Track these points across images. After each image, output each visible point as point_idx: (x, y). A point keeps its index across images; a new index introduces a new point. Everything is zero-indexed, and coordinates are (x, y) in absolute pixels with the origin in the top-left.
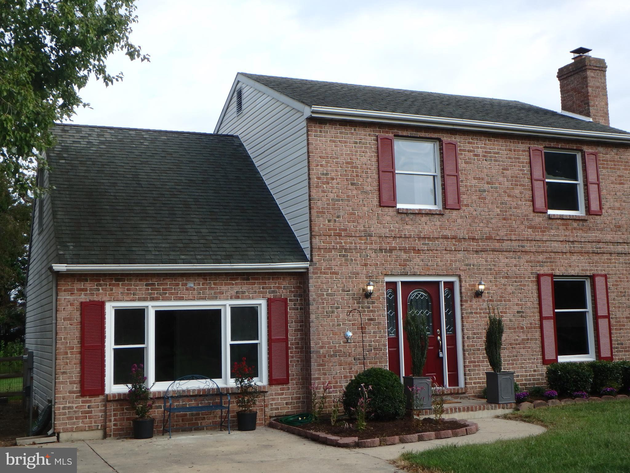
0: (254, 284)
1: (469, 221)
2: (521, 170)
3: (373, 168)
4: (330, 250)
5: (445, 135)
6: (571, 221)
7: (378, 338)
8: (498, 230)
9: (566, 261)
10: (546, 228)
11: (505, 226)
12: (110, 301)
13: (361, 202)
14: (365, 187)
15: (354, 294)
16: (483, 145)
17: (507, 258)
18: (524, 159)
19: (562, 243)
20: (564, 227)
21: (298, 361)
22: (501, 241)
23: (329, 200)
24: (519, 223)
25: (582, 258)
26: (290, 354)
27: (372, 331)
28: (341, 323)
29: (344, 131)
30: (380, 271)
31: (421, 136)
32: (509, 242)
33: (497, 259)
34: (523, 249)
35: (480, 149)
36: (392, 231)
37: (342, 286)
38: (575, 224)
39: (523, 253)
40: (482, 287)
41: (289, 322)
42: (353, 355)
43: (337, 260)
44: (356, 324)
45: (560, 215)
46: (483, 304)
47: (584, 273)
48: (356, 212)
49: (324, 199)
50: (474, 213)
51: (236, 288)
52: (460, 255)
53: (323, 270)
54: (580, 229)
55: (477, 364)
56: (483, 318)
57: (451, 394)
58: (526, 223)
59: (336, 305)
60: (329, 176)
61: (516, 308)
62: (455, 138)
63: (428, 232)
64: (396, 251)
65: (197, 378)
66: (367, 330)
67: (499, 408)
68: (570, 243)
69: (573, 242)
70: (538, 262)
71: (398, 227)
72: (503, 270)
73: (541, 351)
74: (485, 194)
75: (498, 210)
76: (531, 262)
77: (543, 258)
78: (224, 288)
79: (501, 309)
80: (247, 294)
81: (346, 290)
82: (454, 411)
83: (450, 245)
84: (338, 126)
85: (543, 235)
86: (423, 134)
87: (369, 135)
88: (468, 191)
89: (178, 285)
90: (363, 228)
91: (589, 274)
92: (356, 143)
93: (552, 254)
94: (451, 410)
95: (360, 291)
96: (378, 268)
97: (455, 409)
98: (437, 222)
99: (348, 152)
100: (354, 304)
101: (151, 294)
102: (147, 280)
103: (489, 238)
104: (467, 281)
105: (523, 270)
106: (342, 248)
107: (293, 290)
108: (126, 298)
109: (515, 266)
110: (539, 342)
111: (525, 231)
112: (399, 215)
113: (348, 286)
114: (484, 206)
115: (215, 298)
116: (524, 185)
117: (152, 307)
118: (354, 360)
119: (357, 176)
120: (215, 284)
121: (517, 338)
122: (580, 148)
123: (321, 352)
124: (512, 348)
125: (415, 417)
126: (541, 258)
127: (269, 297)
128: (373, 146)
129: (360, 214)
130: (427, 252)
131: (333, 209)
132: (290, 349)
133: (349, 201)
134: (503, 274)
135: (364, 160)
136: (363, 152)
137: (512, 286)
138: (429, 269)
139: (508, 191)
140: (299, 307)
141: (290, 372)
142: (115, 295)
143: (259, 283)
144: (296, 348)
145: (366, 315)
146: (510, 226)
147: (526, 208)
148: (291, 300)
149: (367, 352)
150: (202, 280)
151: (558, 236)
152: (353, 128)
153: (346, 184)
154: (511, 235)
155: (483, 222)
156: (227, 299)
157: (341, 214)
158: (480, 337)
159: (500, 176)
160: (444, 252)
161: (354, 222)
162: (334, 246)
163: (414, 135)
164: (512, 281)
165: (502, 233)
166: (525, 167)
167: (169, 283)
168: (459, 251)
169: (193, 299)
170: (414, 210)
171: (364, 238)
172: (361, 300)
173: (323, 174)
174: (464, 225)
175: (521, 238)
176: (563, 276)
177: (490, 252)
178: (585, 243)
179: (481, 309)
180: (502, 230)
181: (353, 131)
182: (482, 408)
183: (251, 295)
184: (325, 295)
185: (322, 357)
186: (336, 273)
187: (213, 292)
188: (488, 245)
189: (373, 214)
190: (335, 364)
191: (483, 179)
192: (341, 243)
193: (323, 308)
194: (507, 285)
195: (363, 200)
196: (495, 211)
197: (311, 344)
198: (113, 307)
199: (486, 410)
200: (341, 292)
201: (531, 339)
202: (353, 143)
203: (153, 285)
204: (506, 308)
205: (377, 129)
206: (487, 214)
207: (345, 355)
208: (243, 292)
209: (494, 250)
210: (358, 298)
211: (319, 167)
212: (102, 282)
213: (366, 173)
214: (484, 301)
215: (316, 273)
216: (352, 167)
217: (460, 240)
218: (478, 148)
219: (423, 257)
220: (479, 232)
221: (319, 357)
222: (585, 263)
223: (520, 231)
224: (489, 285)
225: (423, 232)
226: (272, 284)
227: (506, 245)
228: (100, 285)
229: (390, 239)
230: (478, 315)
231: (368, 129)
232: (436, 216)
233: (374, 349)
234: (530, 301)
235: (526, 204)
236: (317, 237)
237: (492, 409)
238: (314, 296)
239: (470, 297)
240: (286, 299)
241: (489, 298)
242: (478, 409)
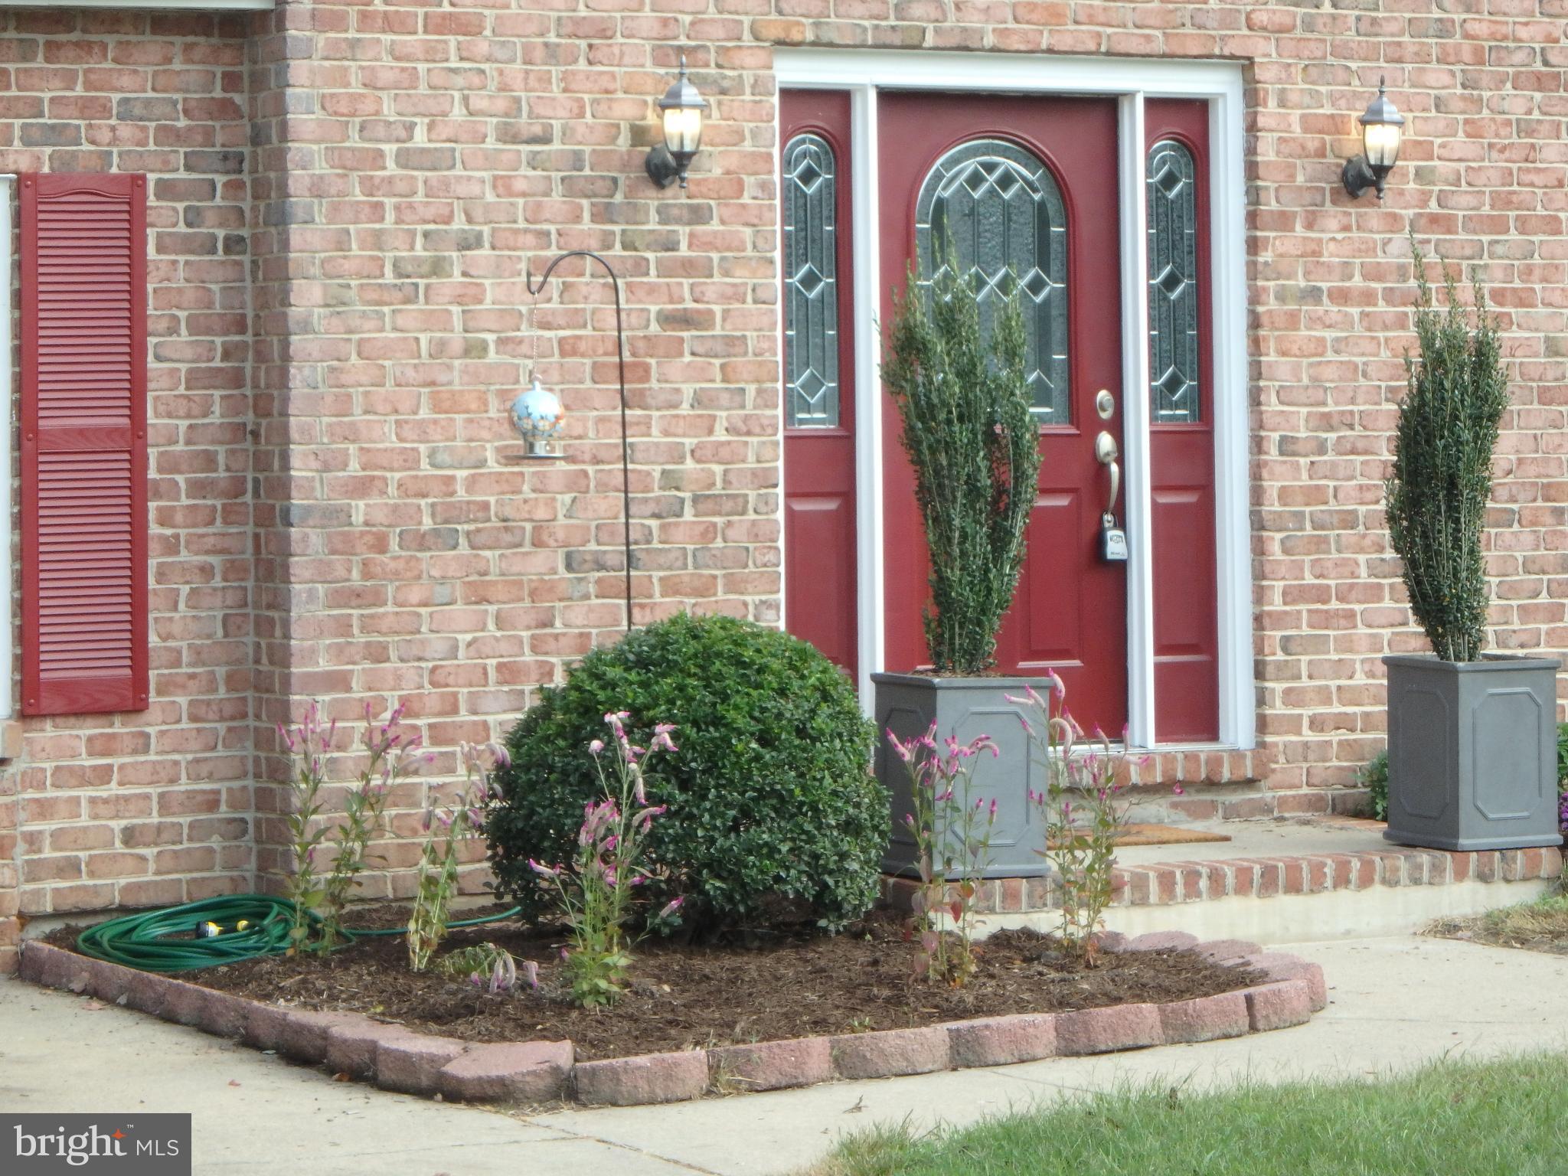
7: (720, 435)
15: (577, 161)
21: (206, 571)
26: (154, 529)
27: (688, 390)
28: (491, 338)
30: (746, 19)
37: (501, 104)
40: (1381, 141)
41: (151, 326)
42: (561, 535)
44: (583, 346)
46: (1386, 243)
55: (1334, 605)
56: (1385, 328)
57: (1166, 787)
59: (459, 224)
66: (654, 384)
67: (1460, 875)
72: (1522, 32)
79: (1498, 274)
81: (525, 133)
82: (1180, 889)
94: (1166, 880)
95: (613, 139)
96: (730, 4)
97: (1192, 876)
100: (578, 219)
104: (1293, 98)
107: (182, 123)
113: (540, 110)
118: (569, 567)
123: (358, 518)
125: (945, 922)
127: (26, 163)
132: (158, 496)
134: (1518, 57)
138: (1055, 17)
140: (221, 233)
141: (153, 640)
144: (198, 488)
145: (652, 289)
148: (166, 190)
149: (654, 523)
158: (1360, 445)
172: (619, 198)
179: (1374, 273)
182: (1354, 876)
184: (390, 163)
185: (360, 547)
190: (442, 592)
193: (377, 240)
194: (1544, 128)
197: (295, 461)
199: (1378, 889)
200: (491, 144)
204: (1526, 273)
207: (507, 538)
210: (601, 186)
214: (1393, 221)
215: (337, 23)
221: (343, 546)
224: (1429, 127)
226: (48, 83)
230: (1355, 311)
233: (696, 500)
237: (1416, 881)
238: (321, 168)
239: (1307, 198)
240: (137, 182)
241: (1424, 203)
242: (1329, 883)
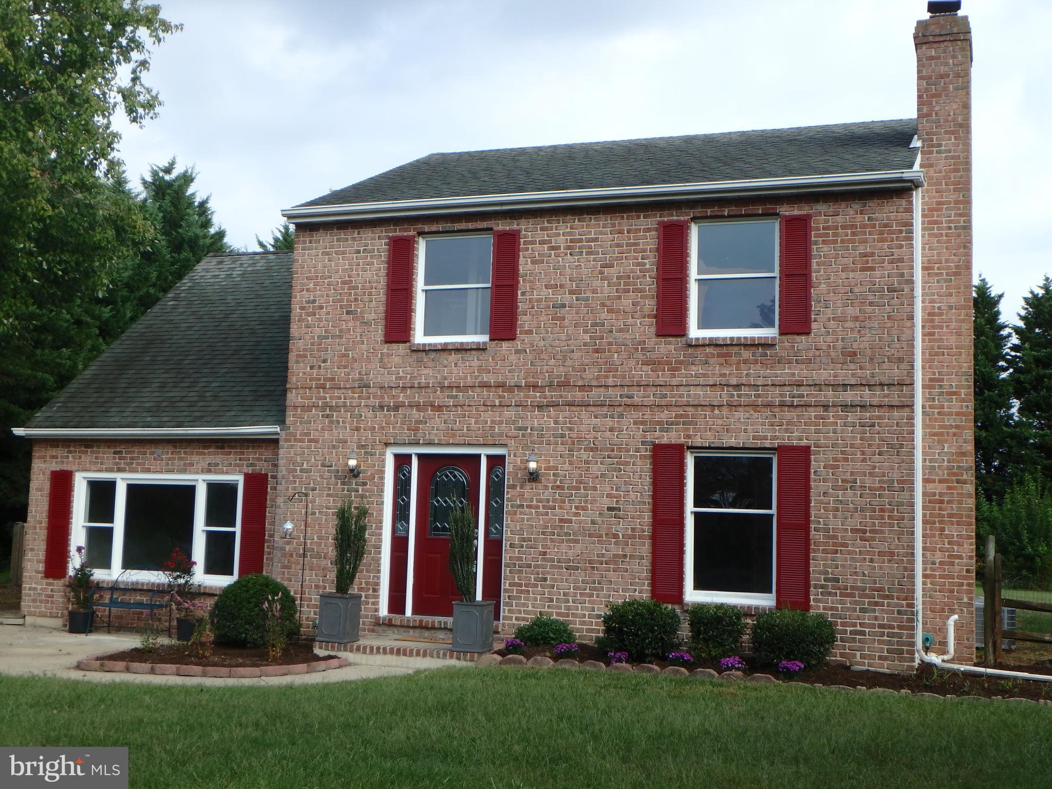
0: (230, 453)
1: (530, 357)
2: (638, 264)
3: (380, 287)
4: (309, 408)
5: (500, 222)
6: (736, 348)
7: (366, 536)
8: (583, 370)
9: (720, 422)
10: (681, 362)
11: (597, 362)
12: (78, 470)
13: (358, 339)
14: (366, 316)
15: (338, 471)
16: (569, 230)
17: (596, 417)
18: (648, 243)
19: (713, 389)
20: (722, 360)
22: (586, 388)
23: (313, 337)
24: (625, 357)
25: (756, 415)
26: (266, 549)
28: (317, 511)
29: (342, 236)
30: (378, 438)
31: (460, 228)
32: (602, 389)
33: (576, 419)
34: (629, 401)
35: (562, 237)
36: (401, 378)
37: (322, 458)
38: (746, 354)
39: (628, 409)
40: (533, 465)
41: (267, 506)
43: (318, 422)
45: (710, 339)
46: (544, 493)
47: (759, 444)
48: (350, 353)
49: (307, 337)
50: (542, 343)
51: (210, 459)
52: (510, 413)
53: (298, 437)
54: (756, 362)
55: (523, 588)
56: (542, 515)
58: (640, 355)
59: (312, 485)
60: (317, 304)
61: (606, 502)
62: (518, 225)
63: (457, 378)
64: (404, 408)
65: (149, 569)
67: (451, 657)
68: (731, 389)
69: (738, 386)
70: (659, 423)
71: (410, 372)
72: (587, 436)
73: (650, 578)
74: (563, 311)
75: (587, 337)
76: (643, 423)
77: (669, 416)
78: (195, 458)
79: (577, 502)
80: (220, 467)
81: (327, 465)
83: (493, 397)
84: (335, 231)
85: (674, 376)
86: (463, 226)
87: (379, 238)
88: (533, 308)
89: (145, 453)
90: (357, 376)
91: (768, 446)
92: (358, 252)
93: (691, 409)
95: (346, 467)
96: (375, 434)
98: (474, 360)
99: (347, 267)
100: (337, 485)
101: (117, 464)
102: (115, 447)
103: (564, 384)
104: (518, 455)
105: (626, 437)
106: (326, 405)
107: (276, 462)
108: (93, 468)
109: (612, 430)
110: (647, 563)
111: (638, 369)
112: (413, 354)
113: (330, 460)
114: (561, 331)
115: (183, 471)
116: (641, 291)
117: (122, 479)
119: (356, 300)
120: (185, 453)
121: (604, 551)
122: (771, 211)
123: (287, 550)
124: (593, 568)
126: (664, 415)
127: (246, 471)
128: (382, 254)
129: (356, 356)
130: (453, 409)
131: (318, 350)
132: (267, 542)
133: (340, 337)
134: (585, 443)
135: (368, 275)
136: (368, 265)
137: (601, 464)
138: (454, 436)
139: (608, 303)
142: (83, 463)
143: (236, 453)
146: (606, 363)
147: (642, 330)
148: (271, 477)
150: (171, 448)
151: (705, 375)
152: (356, 231)
153: (338, 313)
154: (607, 377)
155: (556, 357)
156: (197, 473)
157: (329, 357)
158: (533, 546)
159: (596, 278)
160: (482, 408)
161: (345, 367)
162: (314, 402)
163: (448, 229)
164: (602, 456)
165: (590, 374)
166: (647, 258)
167: (136, 450)
168: (507, 406)
169: (161, 472)
170: (435, 345)
171: (358, 390)
172: (346, 480)
173: (308, 302)
174: (521, 364)
175: (627, 381)
176: (710, 448)
177: (562, 408)
178: (766, 387)
179: (539, 501)
180: (591, 370)
181: (356, 235)
183: (225, 468)
184: (298, 472)
185: (287, 556)
186: (316, 441)
187: (182, 463)
188: (561, 396)
189: (375, 354)
191: (562, 286)
192: (325, 398)
193: (295, 489)
194: (593, 462)
195: (361, 335)
196: (580, 338)
197: (275, 536)
198: (84, 478)
200: (319, 467)
201: (632, 557)
202: (353, 252)
203: (120, 452)
204: (586, 502)
205: (392, 227)
206: (564, 344)
208: (217, 465)
209: (570, 404)
210: (342, 477)
211: (305, 292)
212: (72, 449)
213: (370, 294)
214: (546, 487)
215: (289, 441)
216: (349, 289)
217: (510, 389)
218: (559, 235)
219: (446, 416)
220: (547, 375)
221: (284, 555)
222: (762, 425)
223: (627, 369)
224: (558, 462)
225: (449, 378)
226: (252, 455)
227: (596, 394)
228: (70, 452)
229: (397, 391)
230: (533, 511)
231: (378, 230)
232: (474, 352)
234: (634, 490)
235: (644, 323)
236: (294, 391)
237: (439, 657)
238: (284, 473)
239: (521, 481)
240: (266, 475)
241: (556, 482)
242: (414, 654)
